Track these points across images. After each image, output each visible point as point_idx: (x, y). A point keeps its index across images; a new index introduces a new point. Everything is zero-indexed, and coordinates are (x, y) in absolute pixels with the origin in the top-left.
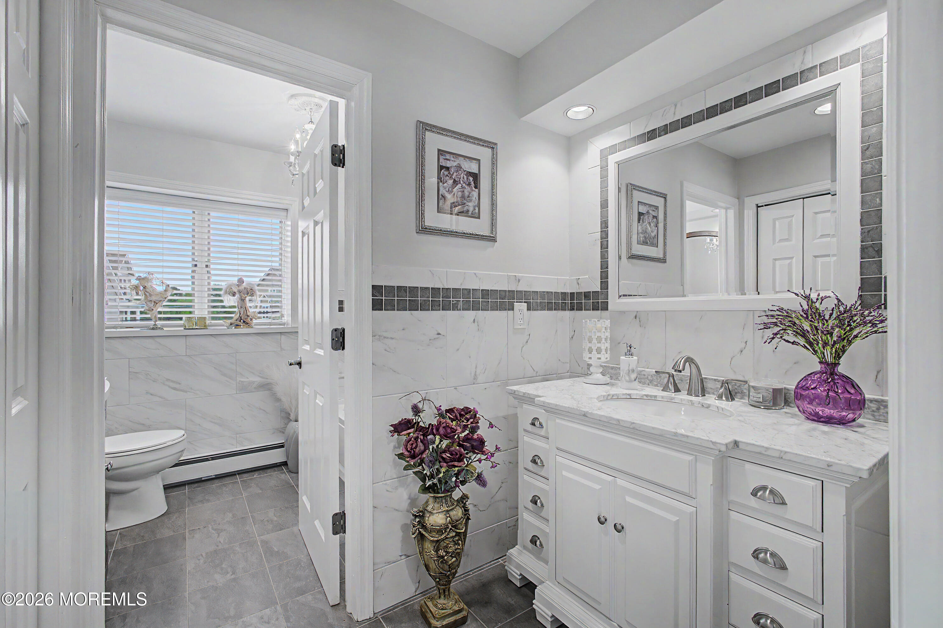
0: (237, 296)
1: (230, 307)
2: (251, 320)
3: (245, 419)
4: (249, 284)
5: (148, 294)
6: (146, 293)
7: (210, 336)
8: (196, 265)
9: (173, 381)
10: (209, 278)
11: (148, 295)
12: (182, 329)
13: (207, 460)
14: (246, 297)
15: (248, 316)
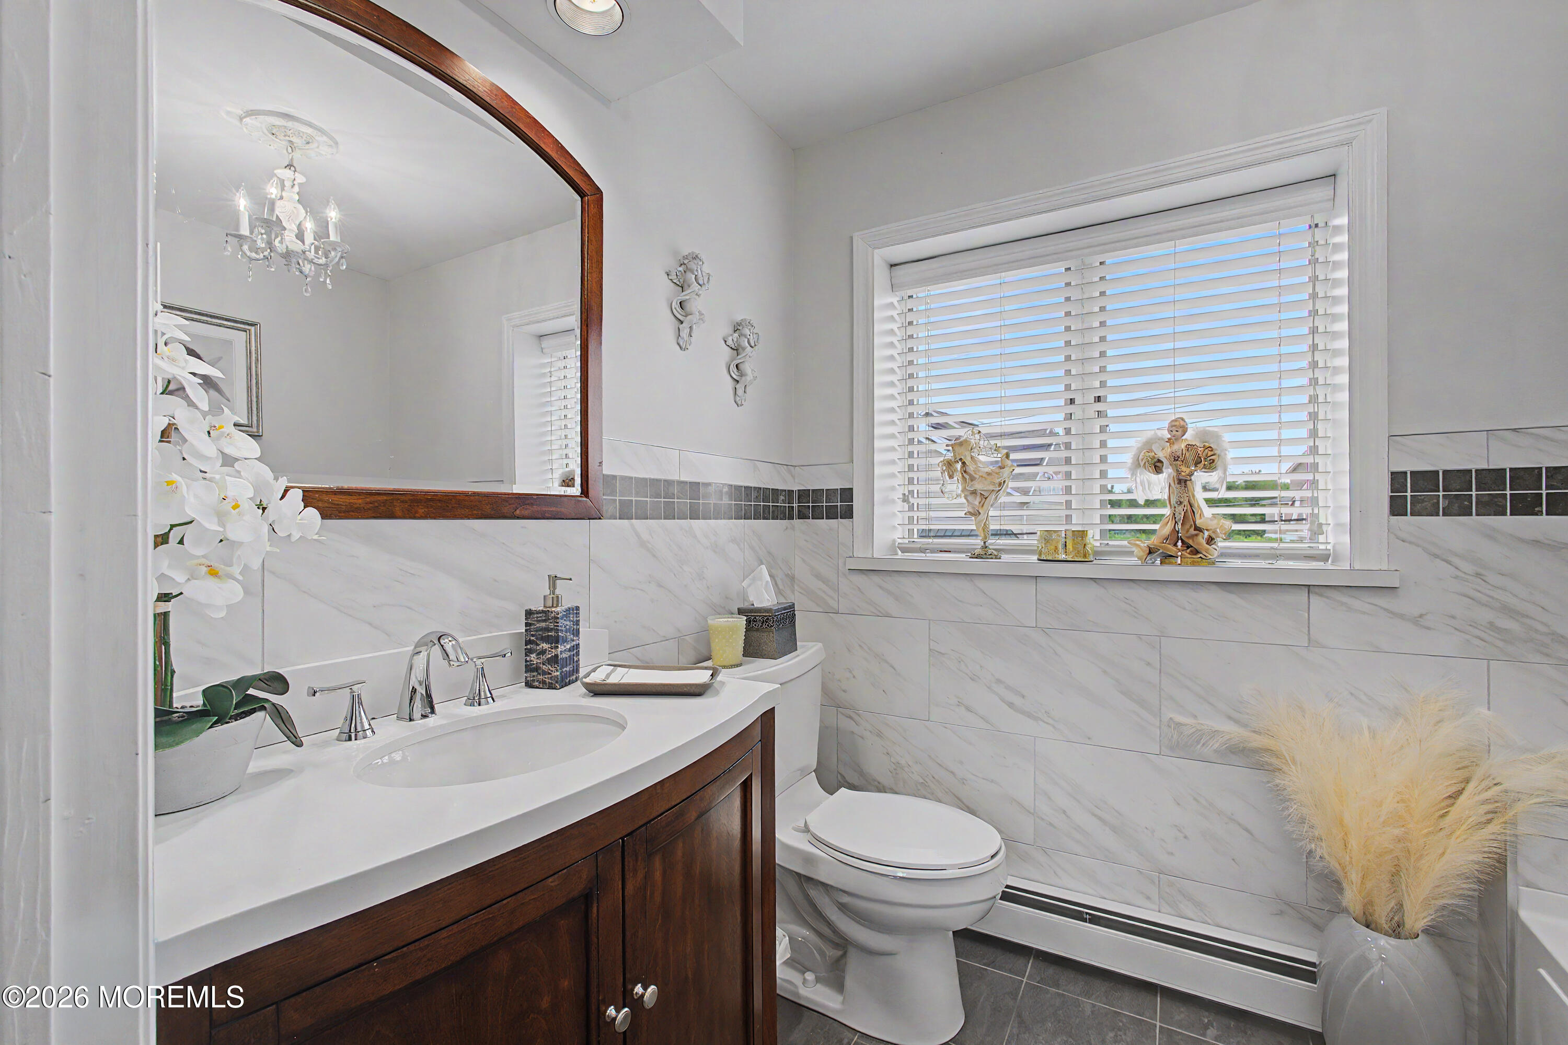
0: (1168, 472)
1: (1149, 503)
2: (1210, 540)
3: (1186, 837)
4: (1203, 434)
5: (967, 477)
6: (965, 475)
7: (1092, 582)
8: (1072, 401)
9: (1008, 688)
10: (1103, 429)
11: (968, 479)
12: (1034, 558)
13: (1079, 916)
14: (1191, 474)
15: (1198, 529)
